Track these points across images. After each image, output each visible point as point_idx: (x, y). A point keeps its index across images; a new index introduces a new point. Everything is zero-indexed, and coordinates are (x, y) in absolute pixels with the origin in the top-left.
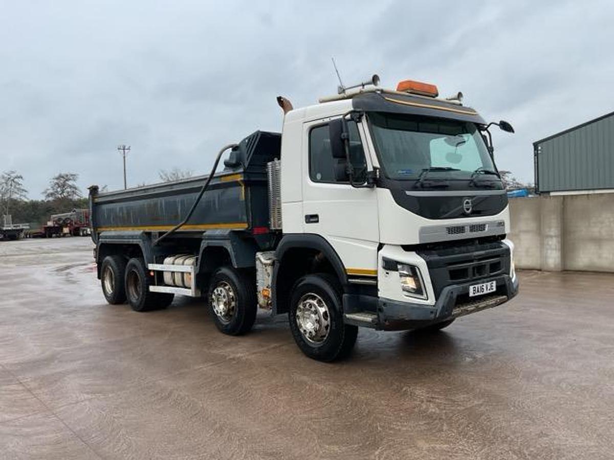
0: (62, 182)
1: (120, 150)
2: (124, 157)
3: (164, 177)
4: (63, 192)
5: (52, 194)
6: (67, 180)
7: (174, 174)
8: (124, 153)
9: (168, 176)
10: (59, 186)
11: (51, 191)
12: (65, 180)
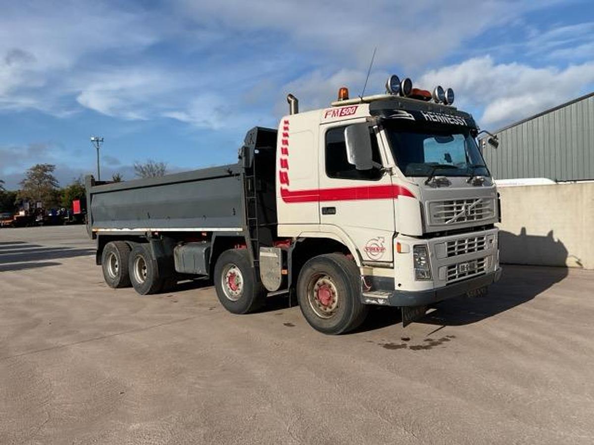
0: (39, 172)
2: (98, 149)
3: (138, 168)
4: (40, 182)
5: (29, 185)
8: (98, 146)
9: (143, 167)
10: (36, 177)
11: (29, 181)
12: (42, 170)
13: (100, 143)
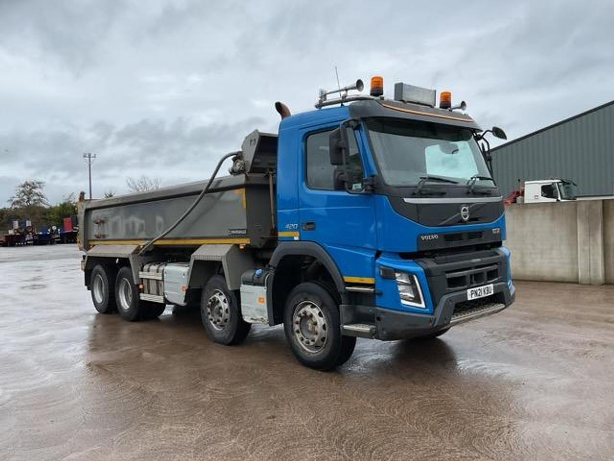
0: (27, 189)
1: (86, 158)
2: (90, 165)
3: (132, 185)
4: (29, 200)
5: (18, 202)
6: (33, 188)
7: (141, 182)
8: (90, 161)
9: (136, 184)
10: (25, 194)
11: (18, 199)
12: (31, 188)
13: (91, 158)
